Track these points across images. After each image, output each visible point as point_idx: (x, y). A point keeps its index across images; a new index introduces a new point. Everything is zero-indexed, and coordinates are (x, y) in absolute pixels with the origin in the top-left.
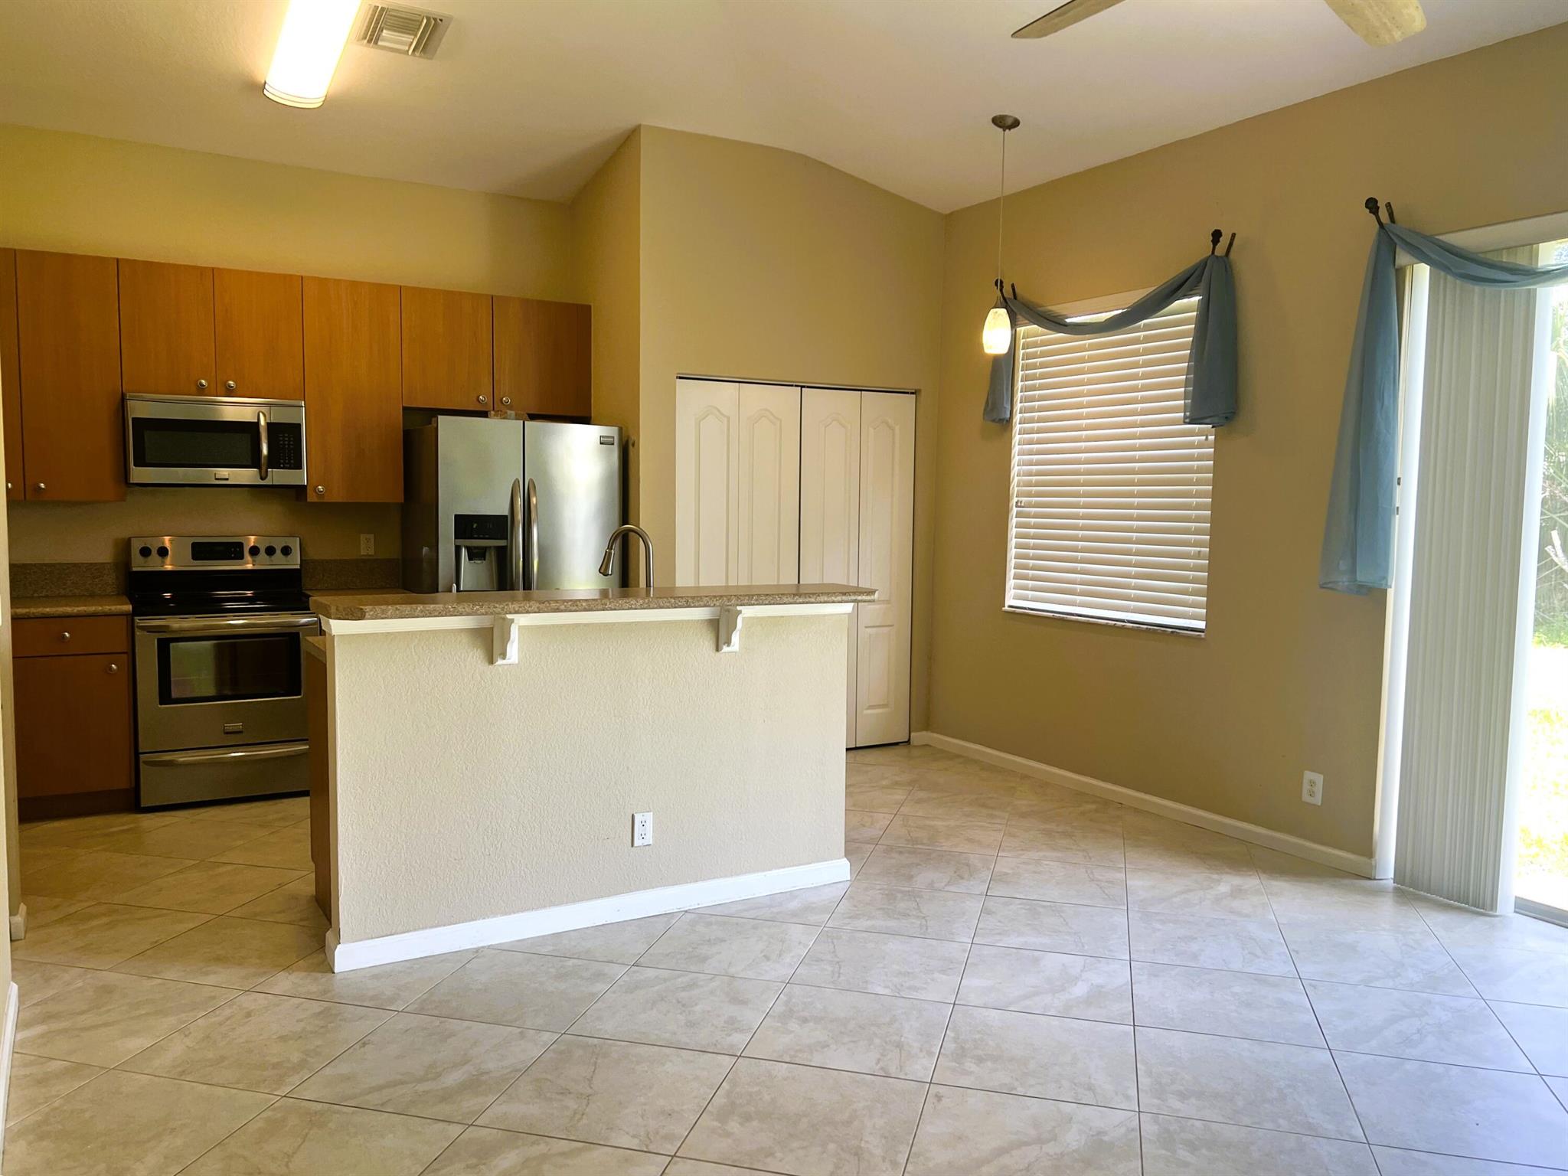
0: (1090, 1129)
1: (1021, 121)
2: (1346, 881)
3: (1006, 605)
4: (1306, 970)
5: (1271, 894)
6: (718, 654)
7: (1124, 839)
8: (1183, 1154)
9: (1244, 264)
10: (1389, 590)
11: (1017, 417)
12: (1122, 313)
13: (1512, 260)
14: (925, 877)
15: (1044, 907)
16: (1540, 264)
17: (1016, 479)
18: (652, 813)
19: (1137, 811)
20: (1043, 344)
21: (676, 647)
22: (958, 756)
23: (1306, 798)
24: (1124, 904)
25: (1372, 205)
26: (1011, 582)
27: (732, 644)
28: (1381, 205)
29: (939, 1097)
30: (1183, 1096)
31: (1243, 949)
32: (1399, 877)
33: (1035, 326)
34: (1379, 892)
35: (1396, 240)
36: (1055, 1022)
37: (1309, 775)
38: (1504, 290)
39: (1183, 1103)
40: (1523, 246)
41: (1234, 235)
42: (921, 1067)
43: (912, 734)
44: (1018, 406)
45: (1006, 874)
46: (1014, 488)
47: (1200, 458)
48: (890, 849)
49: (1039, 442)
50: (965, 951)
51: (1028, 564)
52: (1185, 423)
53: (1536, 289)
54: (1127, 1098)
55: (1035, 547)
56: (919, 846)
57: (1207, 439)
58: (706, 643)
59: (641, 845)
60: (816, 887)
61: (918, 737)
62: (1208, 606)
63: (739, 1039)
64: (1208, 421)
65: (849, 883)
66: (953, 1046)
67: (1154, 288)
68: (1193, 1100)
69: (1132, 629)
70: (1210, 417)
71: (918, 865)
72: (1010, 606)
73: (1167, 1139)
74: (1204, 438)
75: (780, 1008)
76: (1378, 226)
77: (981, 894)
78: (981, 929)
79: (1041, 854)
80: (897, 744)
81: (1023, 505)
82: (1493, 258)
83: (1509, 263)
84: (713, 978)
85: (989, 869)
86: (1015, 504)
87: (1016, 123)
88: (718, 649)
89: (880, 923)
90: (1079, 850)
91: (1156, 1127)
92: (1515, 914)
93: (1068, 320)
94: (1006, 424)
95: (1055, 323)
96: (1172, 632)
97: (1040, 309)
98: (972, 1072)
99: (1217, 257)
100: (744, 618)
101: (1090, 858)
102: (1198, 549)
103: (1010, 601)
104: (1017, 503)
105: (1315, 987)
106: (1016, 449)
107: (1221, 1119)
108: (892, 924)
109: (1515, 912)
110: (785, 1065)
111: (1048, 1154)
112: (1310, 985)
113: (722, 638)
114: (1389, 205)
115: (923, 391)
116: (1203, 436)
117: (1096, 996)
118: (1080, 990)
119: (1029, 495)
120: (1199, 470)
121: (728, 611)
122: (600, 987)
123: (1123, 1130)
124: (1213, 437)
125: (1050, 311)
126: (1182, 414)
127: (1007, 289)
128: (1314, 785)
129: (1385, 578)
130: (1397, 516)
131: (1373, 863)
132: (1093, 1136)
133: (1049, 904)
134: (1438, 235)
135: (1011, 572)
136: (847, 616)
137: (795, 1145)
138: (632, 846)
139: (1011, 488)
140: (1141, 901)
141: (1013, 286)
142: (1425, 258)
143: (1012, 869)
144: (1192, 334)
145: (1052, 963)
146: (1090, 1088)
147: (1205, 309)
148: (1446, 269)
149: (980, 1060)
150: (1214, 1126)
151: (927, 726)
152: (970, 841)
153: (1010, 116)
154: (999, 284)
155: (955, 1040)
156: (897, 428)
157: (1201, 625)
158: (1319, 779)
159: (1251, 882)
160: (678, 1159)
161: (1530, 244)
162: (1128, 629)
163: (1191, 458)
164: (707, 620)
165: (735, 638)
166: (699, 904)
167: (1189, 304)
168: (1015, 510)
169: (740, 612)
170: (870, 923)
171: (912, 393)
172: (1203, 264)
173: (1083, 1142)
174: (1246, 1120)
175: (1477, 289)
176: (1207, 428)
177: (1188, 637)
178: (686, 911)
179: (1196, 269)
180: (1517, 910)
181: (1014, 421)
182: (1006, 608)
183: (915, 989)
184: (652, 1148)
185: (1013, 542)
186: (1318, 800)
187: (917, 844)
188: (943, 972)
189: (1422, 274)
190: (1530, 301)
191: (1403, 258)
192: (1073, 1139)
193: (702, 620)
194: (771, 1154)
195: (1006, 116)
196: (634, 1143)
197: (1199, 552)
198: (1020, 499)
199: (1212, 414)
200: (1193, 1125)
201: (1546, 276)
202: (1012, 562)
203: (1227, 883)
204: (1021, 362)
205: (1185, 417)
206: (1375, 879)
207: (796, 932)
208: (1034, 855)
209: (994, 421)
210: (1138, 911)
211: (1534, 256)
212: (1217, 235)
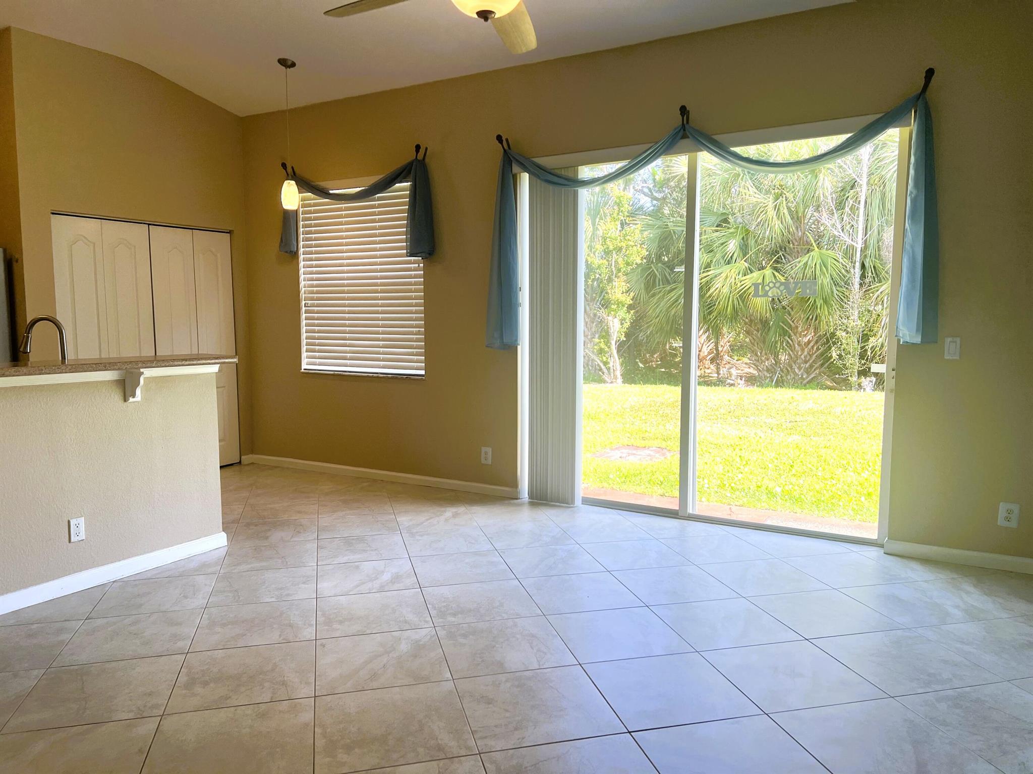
0: (412, 641)
1: (296, 63)
2: (506, 502)
3: (303, 368)
4: (498, 545)
5: (472, 513)
6: (125, 404)
7: (389, 498)
8: (461, 640)
9: (433, 165)
10: (518, 346)
11: (301, 250)
12: (364, 189)
13: (566, 174)
14: (276, 536)
15: (353, 539)
16: (579, 177)
17: (303, 289)
18: (83, 518)
19: (393, 483)
20: (315, 205)
21: (93, 400)
22: (276, 467)
23: (483, 461)
24: (398, 530)
25: (499, 138)
26: (304, 354)
27: (136, 396)
28: (504, 139)
29: (323, 646)
30: (454, 615)
31: (466, 541)
32: (531, 495)
33: (310, 194)
34: (521, 505)
35: (512, 159)
36: (378, 595)
37: (484, 449)
38: (563, 189)
39: (455, 618)
40: (571, 167)
41: (426, 149)
42: (309, 633)
43: (242, 457)
44: (301, 243)
45: (326, 526)
46: (303, 295)
47: (416, 277)
48: (248, 525)
49: (317, 266)
50: (314, 570)
51: (315, 342)
52: (408, 256)
53: (578, 190)
54: (427, 622)
55: (319, 332)
56: (267, 520)
57: (419, 266)
58: (116, 396)
59: (76, 540)
60: (205, 553)
61: (246, 459)
62: (426, 361)
63: (184, 644)
64: (418, 255)
65: (226, 548)
66: (323, 619)
67: (382, 176)
68: (460, 616)
69: (383, 377)
70: (421, 253)
71: (270, 530)
72: (305, 369)
73: (451, 636)
74: (417, 265)
75: (205, 622)
76: (503, 151)
77: (315, 539)
78: (321, 557)
79: (344, 513)
80: (232, 465)
81: (309, 305)
82: (558, 172)
83: (565, 175)
84: (150, 615)
85: (315, 525)
86: (304, 305)
87: (293, 65)
88: (125, 400)
89: (257, 565)
90: (365, 507)
91: (445, 632)
92: (583, 505)
93: (331, 192)
94: (295, 255)
95: (322, 192)
96: (407, 378)
97: (312, 183)
98: (338, 629)
99: (419, 161)
100: (145, 378)
101: (373, 510)
102: (418, 329)
103: (304, 366)
104: (305, 304)
105: (504, 553)
106: (302, 271)
107: (475, 621)
108: (264, 564)
109: (582, 504)
110: (221, 651)
111: (393, 657)
112: (502, 552)
113: (128, 393)
114: (507, 140)
115: (235, 232)
116: (416, 265)
117: (396, 578)
118: (386, 577)
119: (312, 299)
120: (416, 284)
121: (132, 373)
122: (65, 637)
123: (429, 637)
124: (422, 265)
125: (317, 185)
126: (405, 251)
127: (289, 170)
128: (487, 454)
129: (516, 340)
130: (520, 308)
131: (518, 491)
132: (414, 643)
133: (355, 537)
134: (532, 158)
135: (304, 348)
136: (215, 374)
137: (243, 689)
138: (70, 541)
139: (301, 295)
140: (407, 527)
141: (293, 168)
142: (526, 169)
143: (329, 523)
144: (408, 204)
145: (367, 567)
146: (406, 622)
147: (414, 191)
148: (538, 177)
149: (341, 622)
150: (472, 625)
151: (252, 452)
152: (300, 512)
153: (290, 60)
154: (284, 166)
155: (323, 615)
156: (219, 255)
157: (423, 372)
158: (489, 450)
159: (461, 509)
160: (166, 716)
161: (575, 166)
162: (381, 378)
163: (410, 277)
164: (117, 381)
165: (138, 391)
166: (123, 575)
167: (404, 186)
168: (304, 309)
169: (143, 373)
170: (250, 566)
171: (227, 233)
172: (411, 164)
173: (410, 648)
174: (487, 618)
175: (551, 187)
176: (419, 260)
177: (417, 380)
178: (114, 582)
179: (406, 168)
180: (584, 503)
181: (299, 253)
182: (303, 370)
183: (288, 595)
184: (145, 714)
185: (304, 329)
186: (489, 462)
187: (265, 519)
188: (304, 583)
189: (525, 179)
190: (575, 196)
191: (516, 168)
192: (404, 647)
193: (112, 380)
194: (228, 698)
195: (287, 59)
196: (131, 716)
197: (419, 331)
198: (306, 302)
199: (421, 251)
200: (462, 627)
201: (583, 183)
202: (304, 342)
203: (449, 512)
204: (301, 216)
205: (407, 253)
206: (519, 499)
207: (200, 579)
208: (340, 514)
209: (286, 252)
210: (407, 533)
211: (576, 172)
212: (418, 148)
